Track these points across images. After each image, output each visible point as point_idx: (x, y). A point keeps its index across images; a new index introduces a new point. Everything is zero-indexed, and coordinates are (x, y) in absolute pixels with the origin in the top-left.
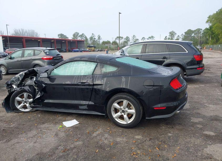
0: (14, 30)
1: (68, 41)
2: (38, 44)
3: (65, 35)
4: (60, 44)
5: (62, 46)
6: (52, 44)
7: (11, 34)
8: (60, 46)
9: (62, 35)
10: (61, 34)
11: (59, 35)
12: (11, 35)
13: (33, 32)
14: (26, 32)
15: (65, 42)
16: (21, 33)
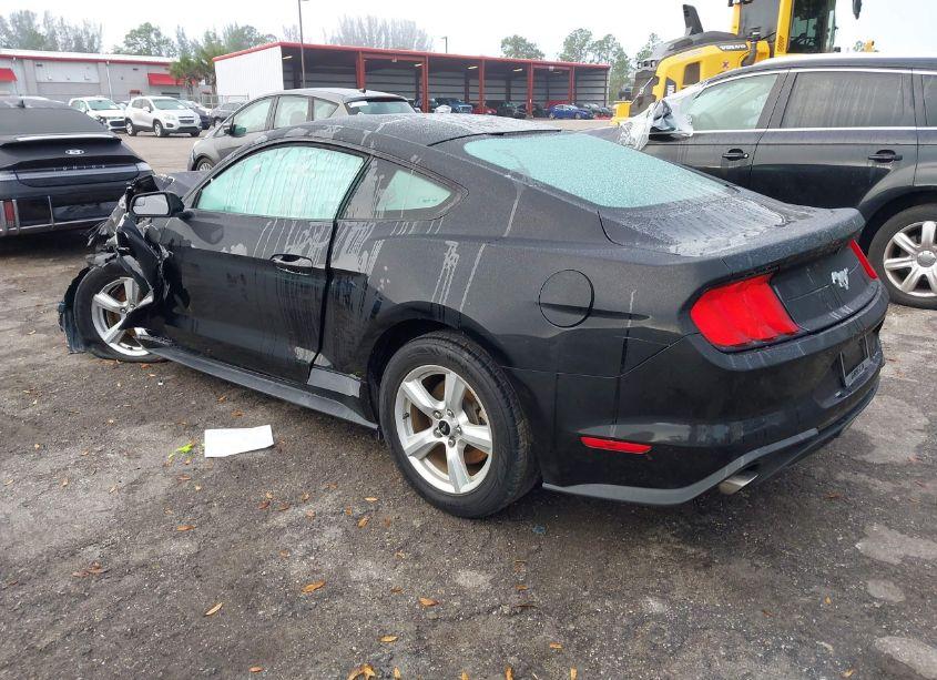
0: (343, 21)
1: (535, 70)
2: (412, 80)
3: (529, 41)
4: (503, 83)
5: (513, 90)
6: (472, 82)
7: (329, 38)
8: (503, 90)
9: (517, 43)
10: (515, 37)
11: (504, 43)
12: (329, 44)
13: (410, 30)
14: (384, 28)
15: (524, 74)
16: (364, 34)
